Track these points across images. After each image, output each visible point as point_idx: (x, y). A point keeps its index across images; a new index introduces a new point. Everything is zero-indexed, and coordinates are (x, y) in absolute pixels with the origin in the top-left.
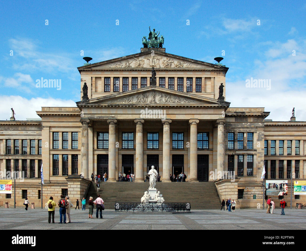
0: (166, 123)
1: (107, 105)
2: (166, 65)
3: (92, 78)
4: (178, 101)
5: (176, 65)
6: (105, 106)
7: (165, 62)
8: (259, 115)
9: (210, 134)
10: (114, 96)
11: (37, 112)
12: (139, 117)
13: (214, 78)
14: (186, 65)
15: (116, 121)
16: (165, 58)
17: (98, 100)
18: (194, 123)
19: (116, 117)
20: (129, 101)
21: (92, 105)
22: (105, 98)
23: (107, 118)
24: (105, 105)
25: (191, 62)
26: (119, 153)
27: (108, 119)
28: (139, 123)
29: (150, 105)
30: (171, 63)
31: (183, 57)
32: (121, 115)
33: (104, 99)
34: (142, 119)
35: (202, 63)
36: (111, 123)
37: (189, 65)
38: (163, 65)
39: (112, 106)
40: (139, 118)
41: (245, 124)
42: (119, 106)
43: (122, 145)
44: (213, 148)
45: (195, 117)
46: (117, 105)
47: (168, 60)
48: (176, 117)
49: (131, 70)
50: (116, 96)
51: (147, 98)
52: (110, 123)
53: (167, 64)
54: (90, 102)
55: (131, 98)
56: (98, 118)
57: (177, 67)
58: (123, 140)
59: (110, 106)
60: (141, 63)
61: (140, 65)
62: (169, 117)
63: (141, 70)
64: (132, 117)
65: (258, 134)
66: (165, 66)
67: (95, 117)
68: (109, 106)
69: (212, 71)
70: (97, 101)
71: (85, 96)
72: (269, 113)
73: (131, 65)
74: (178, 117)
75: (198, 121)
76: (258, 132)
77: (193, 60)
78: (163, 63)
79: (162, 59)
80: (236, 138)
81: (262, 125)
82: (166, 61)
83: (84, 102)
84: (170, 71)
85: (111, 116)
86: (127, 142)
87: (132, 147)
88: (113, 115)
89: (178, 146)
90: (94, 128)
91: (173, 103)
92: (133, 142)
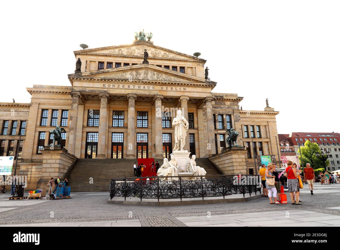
0: (158, 98)
1: (100, 78)
3: (86, 61)
4: (169, 80)
5: (163, 55)
6: (98, 80)
8: (235, 100)
9: (195, 115)
11: (27, 88)
12: (131, 92)
13: (195, 68)
14: (171, 56)
15: (108, 95)
16: (153, 50)
18: (185, 99)
19: (108, 91)
21: (84, 77)
24: (98, 78)
25: (175, 53)
26: (110, 131)
27: (100, 93)
28: (131, 98)
29: (143, 81)
30: (159, 53)
31: (168, 50)
32: (114, 90)
34: (134, 94)
35: (185, 55)
36: (103, 97)
37: (175, 56)
38: (151, 55)
39: (105, 80)
41: (223, 107)
42: (112, 80)
43: (113, 123)
44: (199, 127)
45: (185, 95)
46: (110, 79)
47: (156, 51)
49: (123, 57)
50: (110, 71)
51: (139, 75)
52: (101, 97)
53: (155, 54)
54: (83, 75)
55: (124, 74)
57: (164, 57)
58: (113, 119)
59: (103, 80)
60: (133, 52)
61: (131, 53)
62: (161, 94)
63: (133, 58)
64: (125, 92)
65: (235, 115)
66: (153, 56)
67: (87, 91)
68: (101, 80)
69: (193, 62)
70: (90, 74)
71: (78, 70)
72: (243, 98)
73: (123, 53)
74: (169, 94)
75: (188, 99)
76: (235, 114)
77: (177, 52)
78: (152, 53)
79: (151, 50)
80: (217, 119)
81: (237, 108)
82: (154, 52)
83: (76, 75)
84: (158, 59)
85: (103, 90)
86: (117, 120)
87: (122, 125)
88: (105, 90)
89: (166, 126)
90: (85, 106)
91: (165, 81)
92: (123, 120)
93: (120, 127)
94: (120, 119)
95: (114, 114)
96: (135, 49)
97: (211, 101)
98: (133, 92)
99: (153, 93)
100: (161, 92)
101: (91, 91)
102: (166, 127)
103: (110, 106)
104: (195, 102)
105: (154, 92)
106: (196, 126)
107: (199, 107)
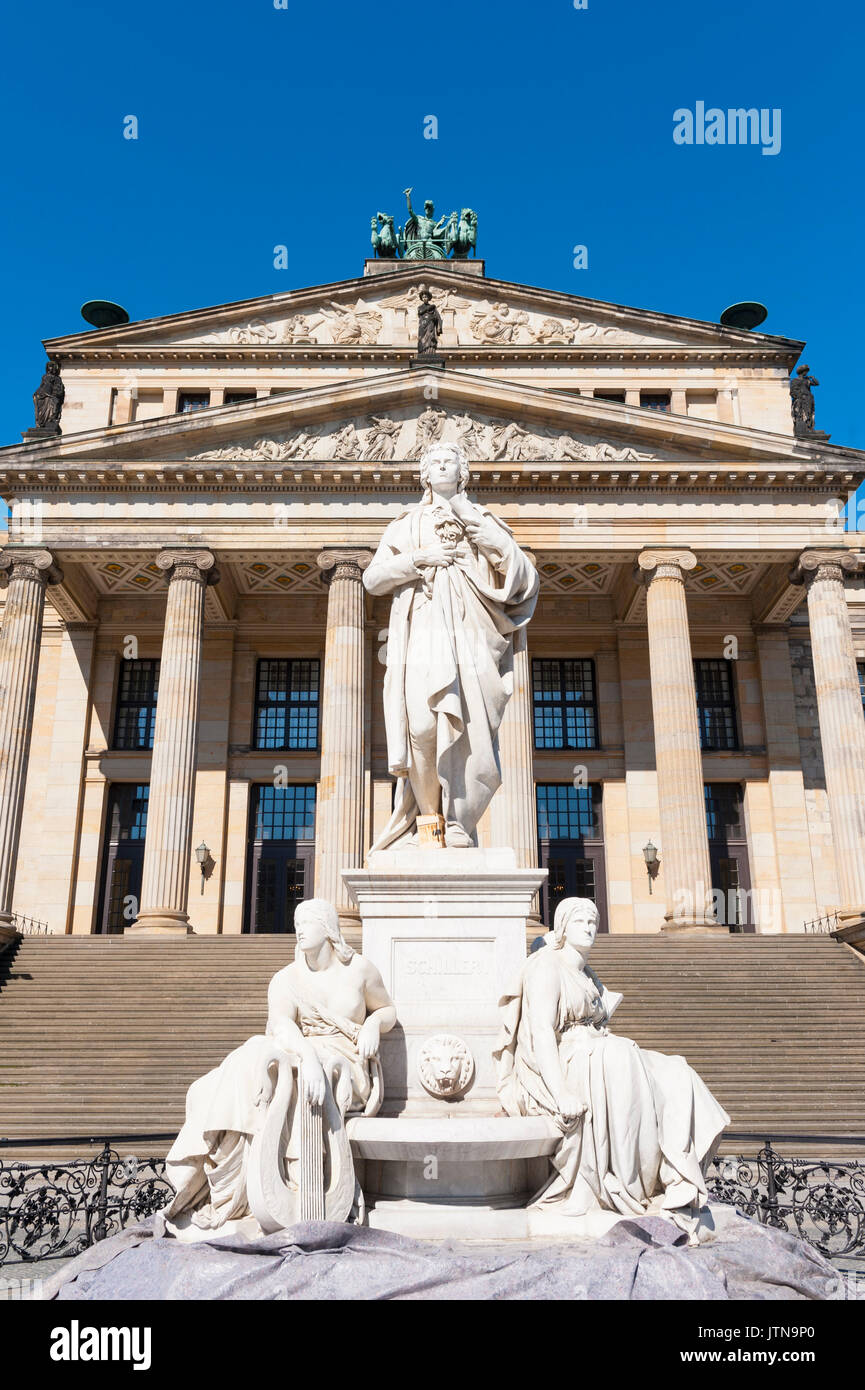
1: (159, 466)
2: (488, 336)
3: (115, 392)
4: (566, 454)
5: (538, 335)
6: (151, 476)
7: (482, 323)
9: (741, 668)
10: (203, 419)
12: (342, 538)
13: (735, 390)
14: (586, 337)
15: (208, 560)
17: (111, 443)
18: (668, 568)
19: (210, 537)
20: (293, 449)
21: (72, 465)
22: (152, 429)
23: (159, 546)
24: (151, 466)
27: (164, 549)
28: (341, 571)
29: (408, 467)
30: (514, 324)
32: (239, 529)
33: (148, 436)
35: (668, 325)
36: (178, 572)
37: (605, 333)
38: (472, 334)
39: (190, 477)
40: (345, 544)
42: (230, 477)
44: (768, 734)
45: (669, 539)
46: (217, 466)
47: (498, 314)
48: (561, 538)
49: (313, 359)
50: (217, 422)
51: (390, 435)
52: (171, 571)
53: (493, 331)
54: (65, 451)
56: (104, 544)
57: (547, 341)
58: (259, 704)
59: (180, 477)
60: (367, 325)
61: (358, 334)
63: (365, 360)
64: (307, 538)
66: (484, 338)
67: (87, 539)
68: (169, 475)
69: (721, 356)
70: (106, 445)
73: (312, 335)
75: (690, 561)
78: (474, 326)
79: (471, 311)
82: (489, 318)
84: (510, 358)
85: (179, 530)
86: (282, 711)
87: (307, 738)
88: (192, 530)
89: (565, 737)
90: (101, 633)
91: (541, 460)
92: (313, 711)
93: (298, 749)
94: (300, 704)
95: (264, 676)
96: (380, 311)
97: (835, 570)
98: (354, 538)
101: (112, 538)
102: (566, 747)
103: (241, 633)
104: (741, 587)
106: (749, 734)
107: (769, 619)
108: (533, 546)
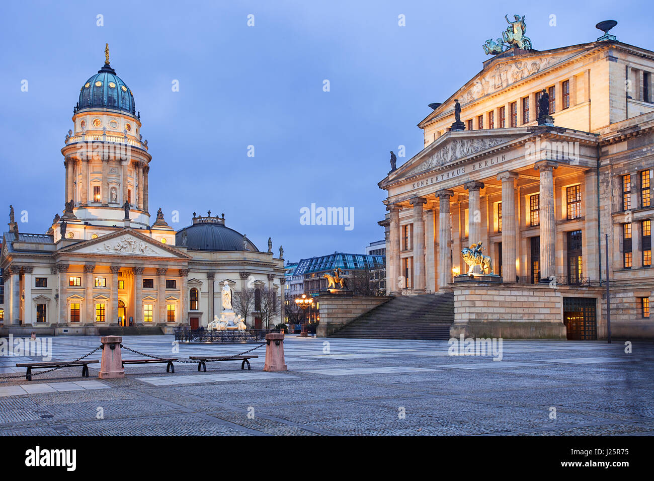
12: (439, 187)
15: (418, 200)
19: (418, 194)
20: (429, 164)
21: (391, 182)
23: (410, 198)
25: (549, 55)
33: (402, 170)
34: (442, 190)
39: (410, 179)
41: (647, 151)
45: (504, 169)
54: (390, 179)
55: (431, 160)
64: (433, 189)
71: (394, 169)
74: (483, 175)
75: (507, 175)
80: (633, 185)
85: (413, 193)
88: (415, 193)
97: (543, 168)
99: (463, 181)
100: (472, 175)
105: (464, 178)
108: (475, 180)
